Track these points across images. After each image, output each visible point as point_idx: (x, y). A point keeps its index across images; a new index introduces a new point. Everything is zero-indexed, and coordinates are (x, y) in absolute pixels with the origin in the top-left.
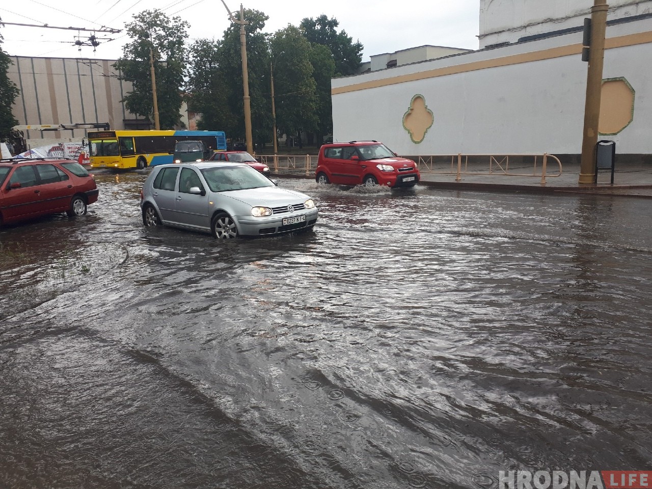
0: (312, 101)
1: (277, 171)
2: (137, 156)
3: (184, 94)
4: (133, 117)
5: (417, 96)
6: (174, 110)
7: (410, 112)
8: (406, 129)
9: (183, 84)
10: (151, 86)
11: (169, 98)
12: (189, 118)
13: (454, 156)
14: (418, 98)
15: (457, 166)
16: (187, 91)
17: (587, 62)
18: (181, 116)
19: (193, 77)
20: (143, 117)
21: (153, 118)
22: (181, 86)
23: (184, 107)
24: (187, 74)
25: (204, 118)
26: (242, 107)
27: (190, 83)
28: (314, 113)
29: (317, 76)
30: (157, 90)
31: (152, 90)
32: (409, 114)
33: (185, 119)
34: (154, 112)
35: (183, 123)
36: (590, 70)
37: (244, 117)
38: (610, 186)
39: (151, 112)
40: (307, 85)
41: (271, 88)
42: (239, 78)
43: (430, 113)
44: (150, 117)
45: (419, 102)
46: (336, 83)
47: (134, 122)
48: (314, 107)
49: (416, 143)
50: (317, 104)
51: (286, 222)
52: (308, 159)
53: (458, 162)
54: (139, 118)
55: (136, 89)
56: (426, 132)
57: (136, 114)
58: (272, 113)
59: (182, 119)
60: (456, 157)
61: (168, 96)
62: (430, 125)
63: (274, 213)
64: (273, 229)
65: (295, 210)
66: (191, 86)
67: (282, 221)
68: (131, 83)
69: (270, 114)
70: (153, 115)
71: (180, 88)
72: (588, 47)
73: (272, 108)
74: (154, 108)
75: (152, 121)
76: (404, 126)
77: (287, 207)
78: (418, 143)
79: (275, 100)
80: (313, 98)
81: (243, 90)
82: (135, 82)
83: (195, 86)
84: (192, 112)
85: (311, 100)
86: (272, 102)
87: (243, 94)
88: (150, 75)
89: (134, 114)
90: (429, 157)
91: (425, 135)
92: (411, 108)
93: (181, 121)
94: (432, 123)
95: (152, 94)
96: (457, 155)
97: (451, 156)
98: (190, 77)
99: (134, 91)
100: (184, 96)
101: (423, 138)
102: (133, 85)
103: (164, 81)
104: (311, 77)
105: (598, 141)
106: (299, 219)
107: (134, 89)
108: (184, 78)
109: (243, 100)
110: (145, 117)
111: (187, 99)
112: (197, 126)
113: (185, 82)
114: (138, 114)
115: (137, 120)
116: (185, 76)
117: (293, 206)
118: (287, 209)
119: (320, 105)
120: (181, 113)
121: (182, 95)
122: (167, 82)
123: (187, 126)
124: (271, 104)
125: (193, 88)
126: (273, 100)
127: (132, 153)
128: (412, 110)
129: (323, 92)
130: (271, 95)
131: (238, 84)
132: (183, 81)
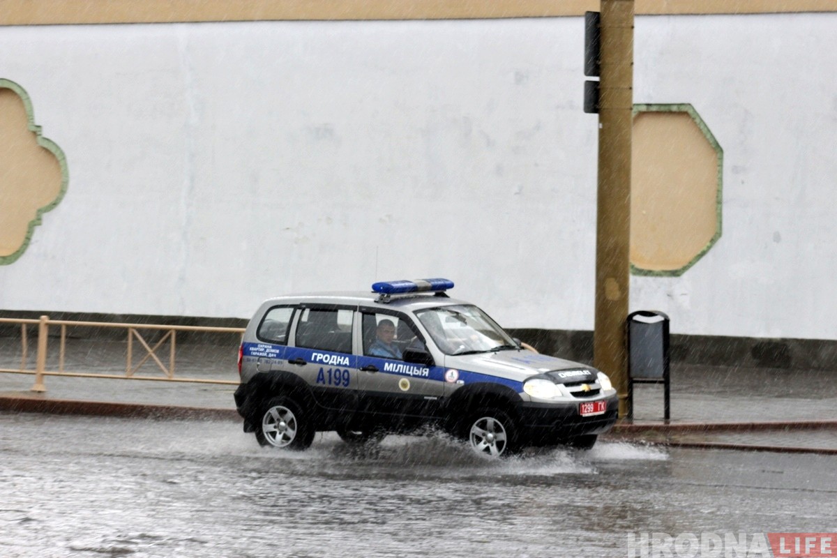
17: (596, 116)
36: (602, 133)
38: (661, 423)
72: (596, 79)
101: (26, 245)
105: (631, 311)
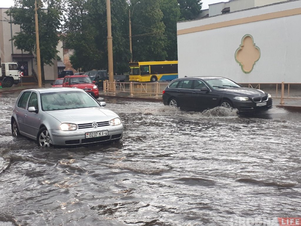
0: (162, 40)
1: (132, 95)
2: (151, 76)
3: (60, 34)
4: (19, 52)
5: (247, 36)
6: (52, 47)
7: (241, 48)
8: (237, 62)
9: (60, 26)
10: (34, 29)
11: (48, 38)
12: (64, 54)
13: (278, 84)
14: (247, 37)
15: (281, 91)
16: (63, 32)
18: (57, 51)
19: (68, 21)
20: (27, 52)
21: (36, 53)
22: (58, 28)
23: (60, 44)
24: (64, 19)
25: (76, 54)
26: (106, 44)
27: (66, 26)
28: (163, 50)
29: (166, 21)
30: (39, 31)
31: (35, 31)
32: (240, 50)
33: (60, 54)
34: (36, 48)
35: (59, 57)
37: (107, 53)
39: (33, 48)
40: (157, 27)
41: (129, 30)
42: (104, 23)
43: (257, 49)
44: (33, 52)
45: (248, 40)
46: (181, 26)
47: (21, 56)
48: (163, 45)
49: (246, 73)
50: (165, 42)
51: (89, 135)
52: (157, 85)
53: (281, 89)
54: (24, 53)
55: (22, 30)
56: (254, 64)
57: (22, 50)
58: (129, 49)
59: (58, 54)
60: (280, 85)
61: (48, 36)
62: (257, 59)
63: (79, 128)
64: (77, 141)
65: (98, 126)
66: (66, 29)
67: (85, 135)
68: (19, 26)
69: (128, 50)
70: (36, 51)
71: (57, 30)
73: (129, 46)
74: (36, 45)
75: (34, 55)
76: (236, 60)
77: (92, 123)
78: (248, 73)
79: (132, 39)
80: (163, 38)
81: (107, 32)
82: (22, 25)
83: (69, 28)
84: (66, 48)
85: (160, 40)
86: (129, 41)
87: (107, 35)
88: (34, 20)
89: (20, 50)
90: (257, 84)
91: (253, 66)
92: (242, 45)
93: (57, 56)
94: (260, 57)
95: (35, 34)
96: (281, 83)
97: (276, 84)
98: (65, 21)
99: (21, 32)
100: (60, 36)
101: (252, 69)
102: (21, 27)
103: (45, 24)
104: (161, 21)
106: (101, 134)
107: (21, 30)
108: (60, 22)
109: (106, 39)
110: (29, 52)
111: (63, 38)
112: (70, 59)
113: (62, 25)
114: (23, 50)
115: (22, 54)
116: (62, 20)
117: (97, 123)
118: (91, 125)
119: (168, 43)
120: (57, 49)
121: (59, 35)
122: (47, 25)
123: (62, 59)
124: (129, 42)
125: (68, 30)
126: (131, 39)
127: (148, 74)
128: (243, 46)
129: (171, 33)
130: (129, 35)
131: (103, 27)
132: (60, 24)
